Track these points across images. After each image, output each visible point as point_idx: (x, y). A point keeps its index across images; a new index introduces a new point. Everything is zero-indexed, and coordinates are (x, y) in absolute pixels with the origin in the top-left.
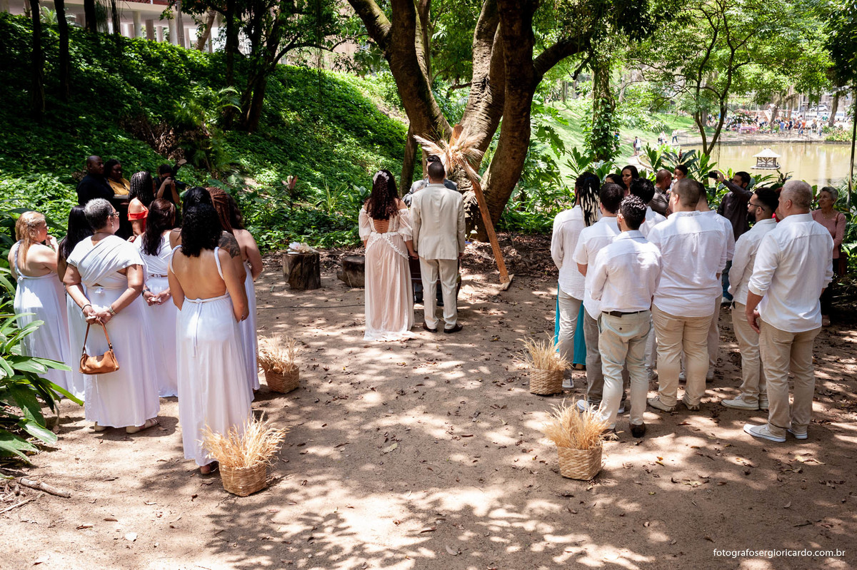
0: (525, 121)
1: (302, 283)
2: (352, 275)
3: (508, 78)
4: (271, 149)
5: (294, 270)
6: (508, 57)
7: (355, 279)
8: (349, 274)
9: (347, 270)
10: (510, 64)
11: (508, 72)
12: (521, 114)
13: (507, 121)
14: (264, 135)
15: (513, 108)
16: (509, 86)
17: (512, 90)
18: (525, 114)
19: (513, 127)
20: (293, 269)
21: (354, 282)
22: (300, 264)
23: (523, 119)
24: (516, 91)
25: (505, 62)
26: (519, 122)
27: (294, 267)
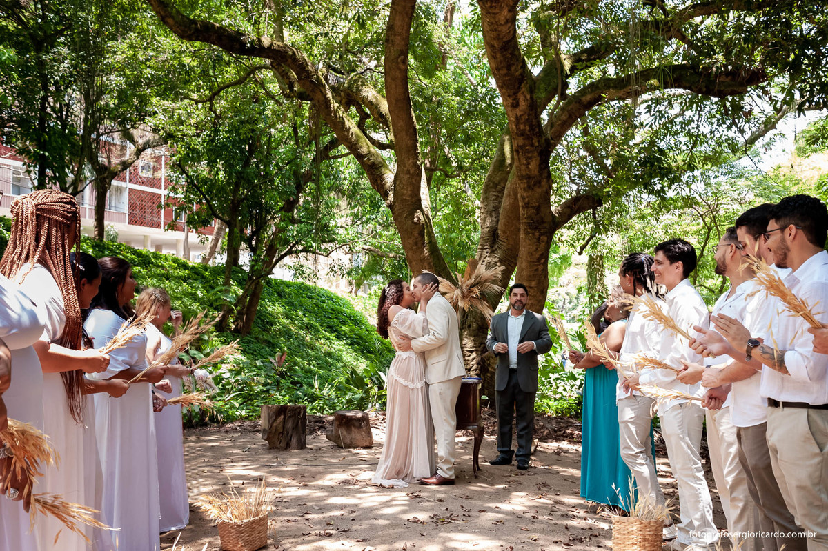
0: (543, 270)
1: (283, 440)
2: (345, 433)
3: (525, 221)
4: (263, 351)
5: (275, 424)
6: (523, 198)
7: (348, 437)
8: (342, 432)
9: (340, 426)
10: (526, 206)
11: (524, 214)
12: (539, 260)
13: (523, 269)
14: (256, 338)
15: (530, 254)
16: (525, 230)
17: (529, 233)
18: (543, 261)
19: (530, 276)
20: (273, 423)
21: (348, 441)
22: (282, 417)
23: (541, 268)
24: (533, 234)
25: (520, 204)
26: (536, 270)
27: (275, 420)
